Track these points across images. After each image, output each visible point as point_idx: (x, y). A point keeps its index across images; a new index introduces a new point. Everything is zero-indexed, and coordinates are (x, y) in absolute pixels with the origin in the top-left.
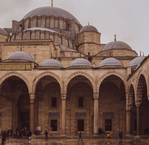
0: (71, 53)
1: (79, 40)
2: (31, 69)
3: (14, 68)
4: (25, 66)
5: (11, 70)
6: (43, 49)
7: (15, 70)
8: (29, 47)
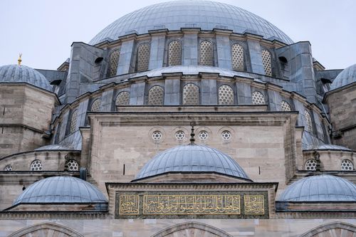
0: (344, 157)
1: (334, 111)
2: (267, 212)
3: (196, 208)
4: (242, 200)
5: (180, 216)
6: (260, 140)
7: (200, 216)
8: (202, 132)
